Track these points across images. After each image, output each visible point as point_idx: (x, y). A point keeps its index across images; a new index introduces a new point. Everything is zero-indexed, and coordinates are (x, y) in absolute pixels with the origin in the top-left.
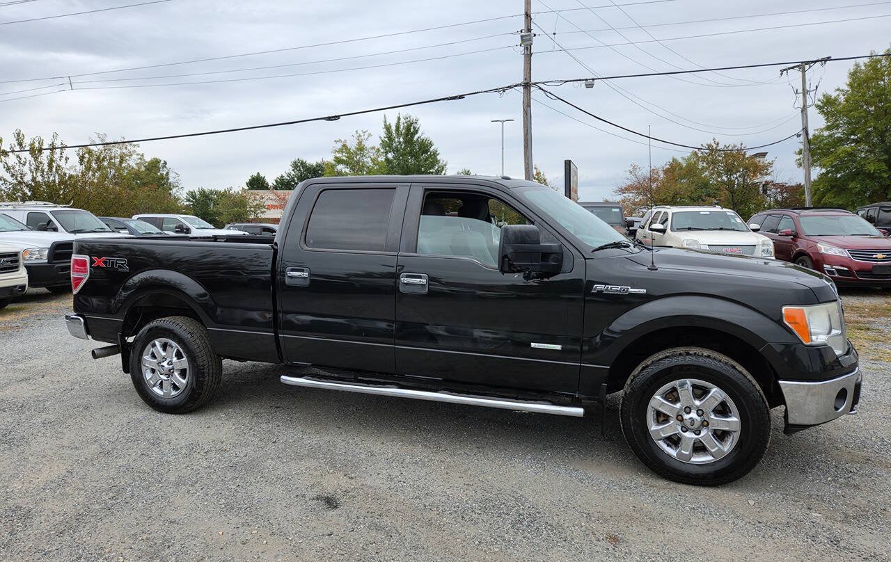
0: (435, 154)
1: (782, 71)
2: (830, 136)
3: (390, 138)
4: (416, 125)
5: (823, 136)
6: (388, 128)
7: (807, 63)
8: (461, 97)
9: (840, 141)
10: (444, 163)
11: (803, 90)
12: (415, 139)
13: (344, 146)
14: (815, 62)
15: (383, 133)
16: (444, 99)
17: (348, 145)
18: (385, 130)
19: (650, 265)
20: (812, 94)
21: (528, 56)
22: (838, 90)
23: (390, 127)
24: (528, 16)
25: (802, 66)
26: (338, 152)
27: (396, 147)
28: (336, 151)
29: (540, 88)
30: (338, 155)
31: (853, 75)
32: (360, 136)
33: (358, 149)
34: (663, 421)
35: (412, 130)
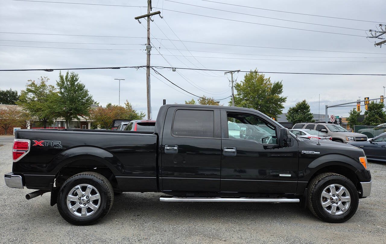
0: (87, 91)
1: (225, 73)
2: (239, 97)
3: (63, 82)
4: (77, 77)
5: (237, 97)
6: (61, 77)
7: (233, 71)
8: (119, 68)
9: (241, 100)
10: (91, 96)
11: (232, 80)
12: (76, 83)
13: (33, 83)
14: (235, 71)
15: (59, 80)
16: (110, 68)
17: (36, 83)
18: (60, 78)
19: (317, 143)
20: (235, 82)
21: (149, 55)
22: (241, 81)
23: (63, 76)
24: (149, 39)
25: (231, 72)
26: (30, 86)
27: (66, 86)
28: (28, 86)
29: (153, 69)
30: (29, 88)
31: (246, 77)
32: (43, 79)
33: (42, 86)
34: (325, 200)
35: (75, 79)
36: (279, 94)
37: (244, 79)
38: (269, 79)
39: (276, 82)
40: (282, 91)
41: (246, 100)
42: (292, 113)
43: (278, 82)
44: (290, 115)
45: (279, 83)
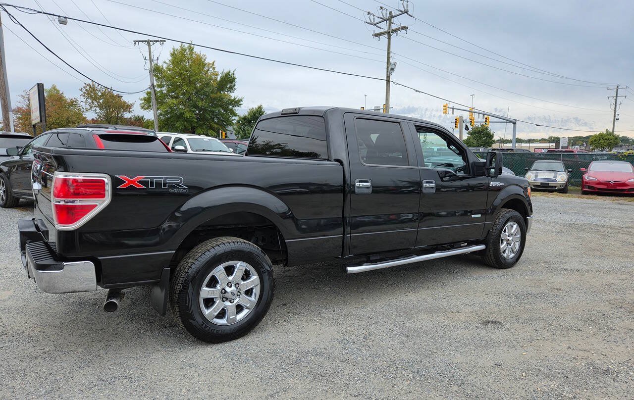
36: (231, 92)
37: (170, 58)
38: (213, 63)
39: (226, 71)
40: (235, 87)
41: (173, 97)
42: (242, 125)
43: (229, 72)
44: (240, 129)
45: (231, 74)
